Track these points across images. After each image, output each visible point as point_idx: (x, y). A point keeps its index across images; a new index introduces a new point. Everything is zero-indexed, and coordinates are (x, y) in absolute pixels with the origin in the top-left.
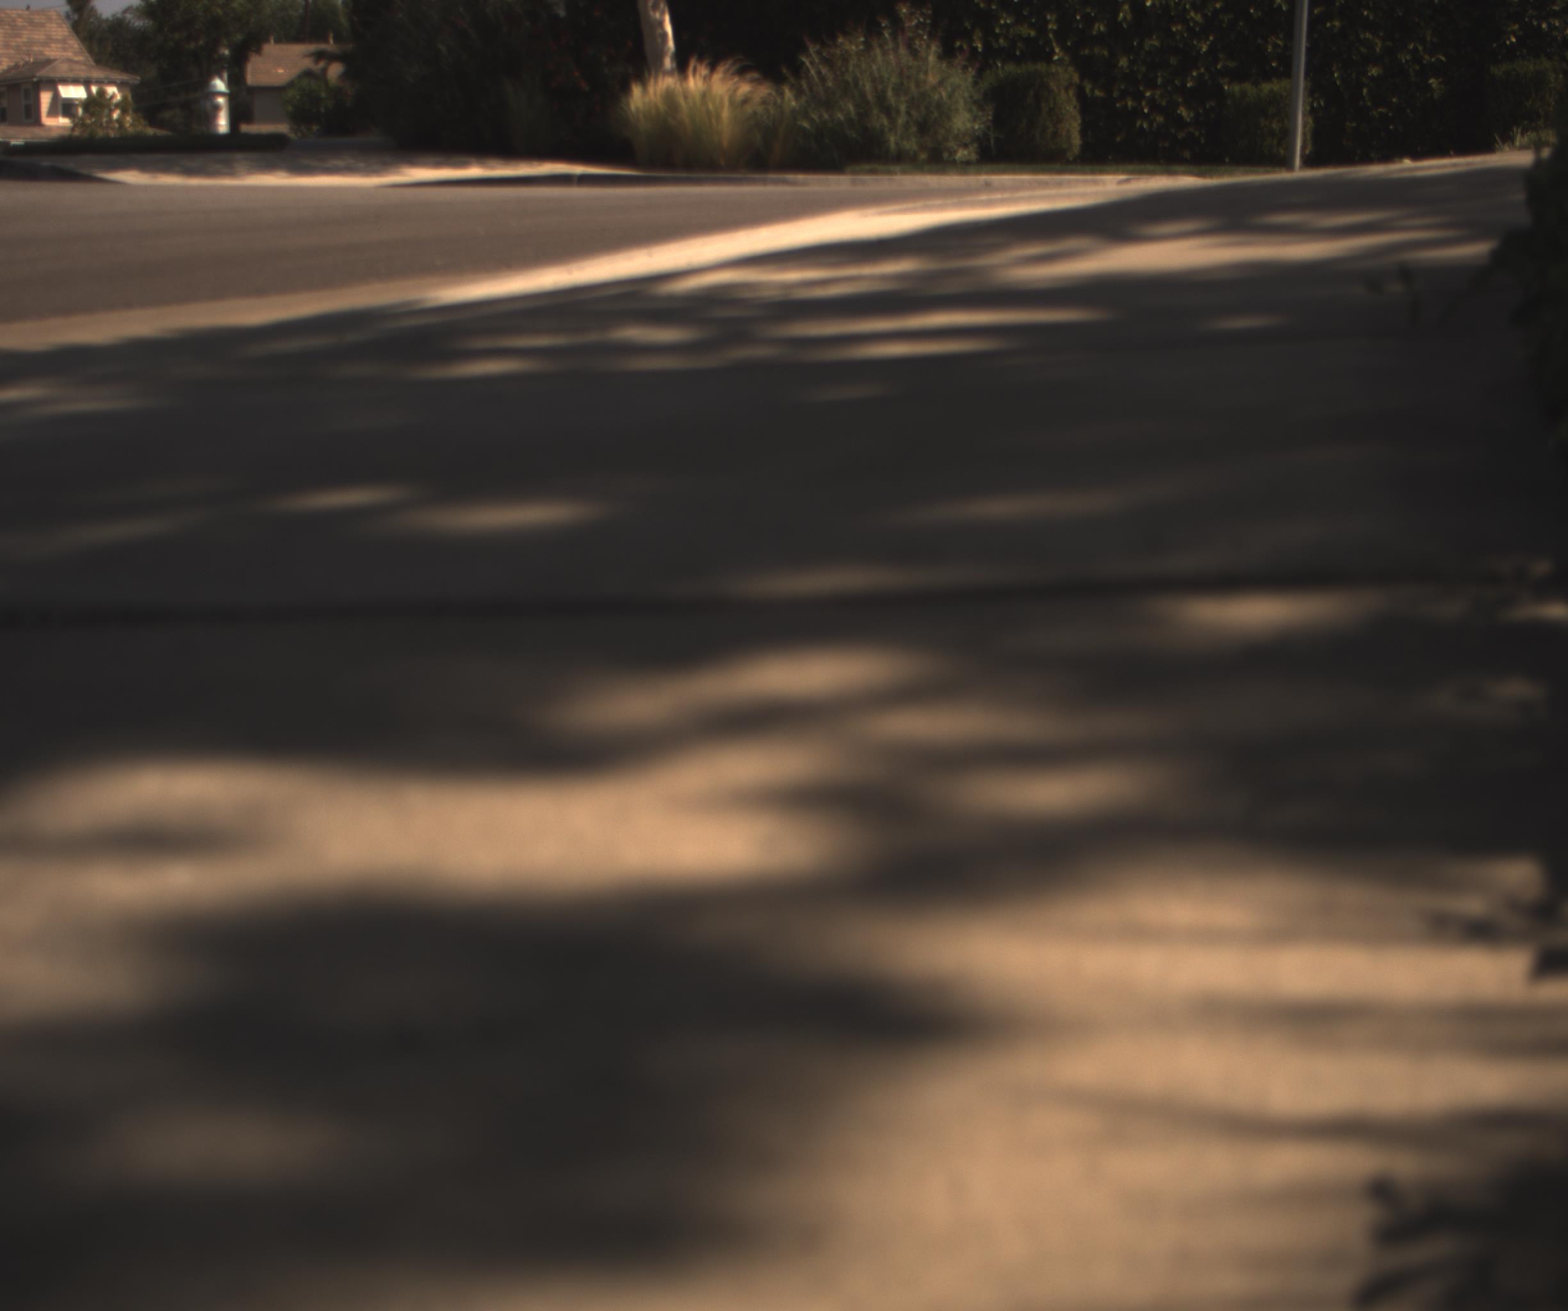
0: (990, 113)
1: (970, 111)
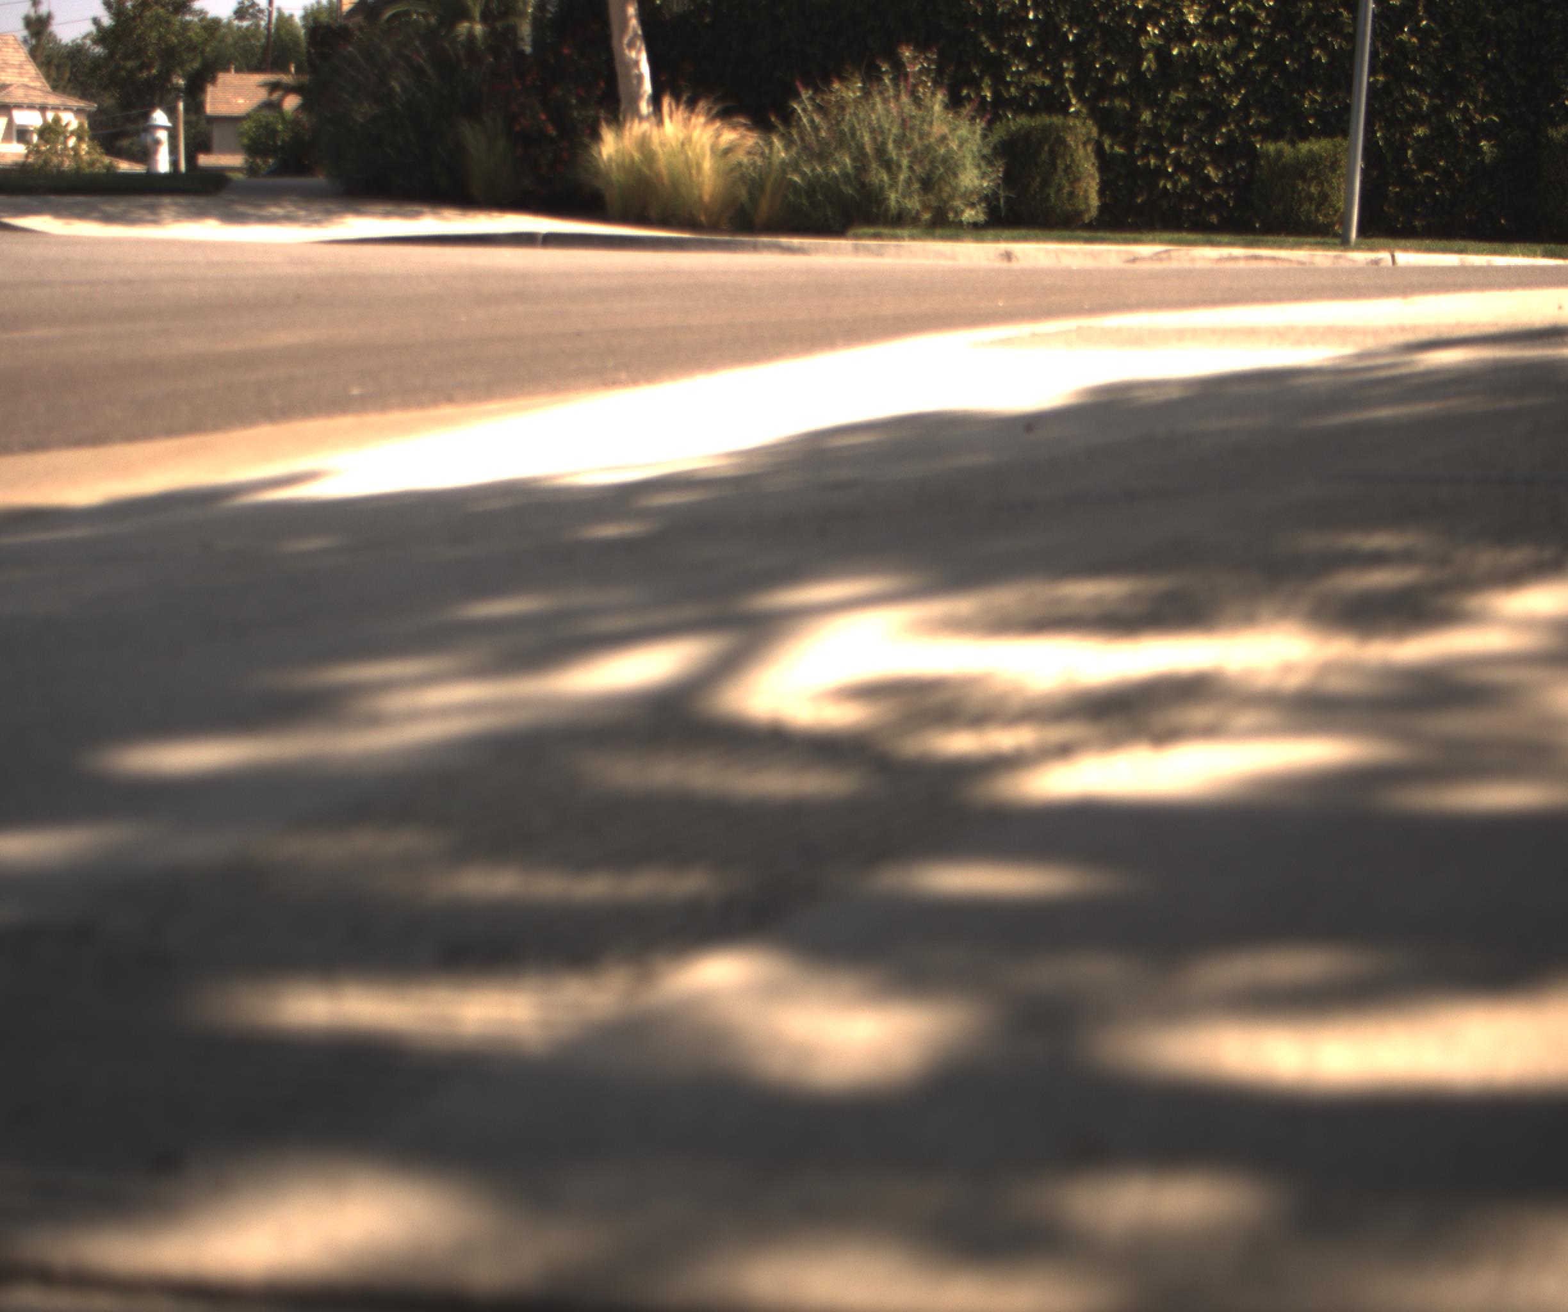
0: (1001, 169)
1: (978, 166)
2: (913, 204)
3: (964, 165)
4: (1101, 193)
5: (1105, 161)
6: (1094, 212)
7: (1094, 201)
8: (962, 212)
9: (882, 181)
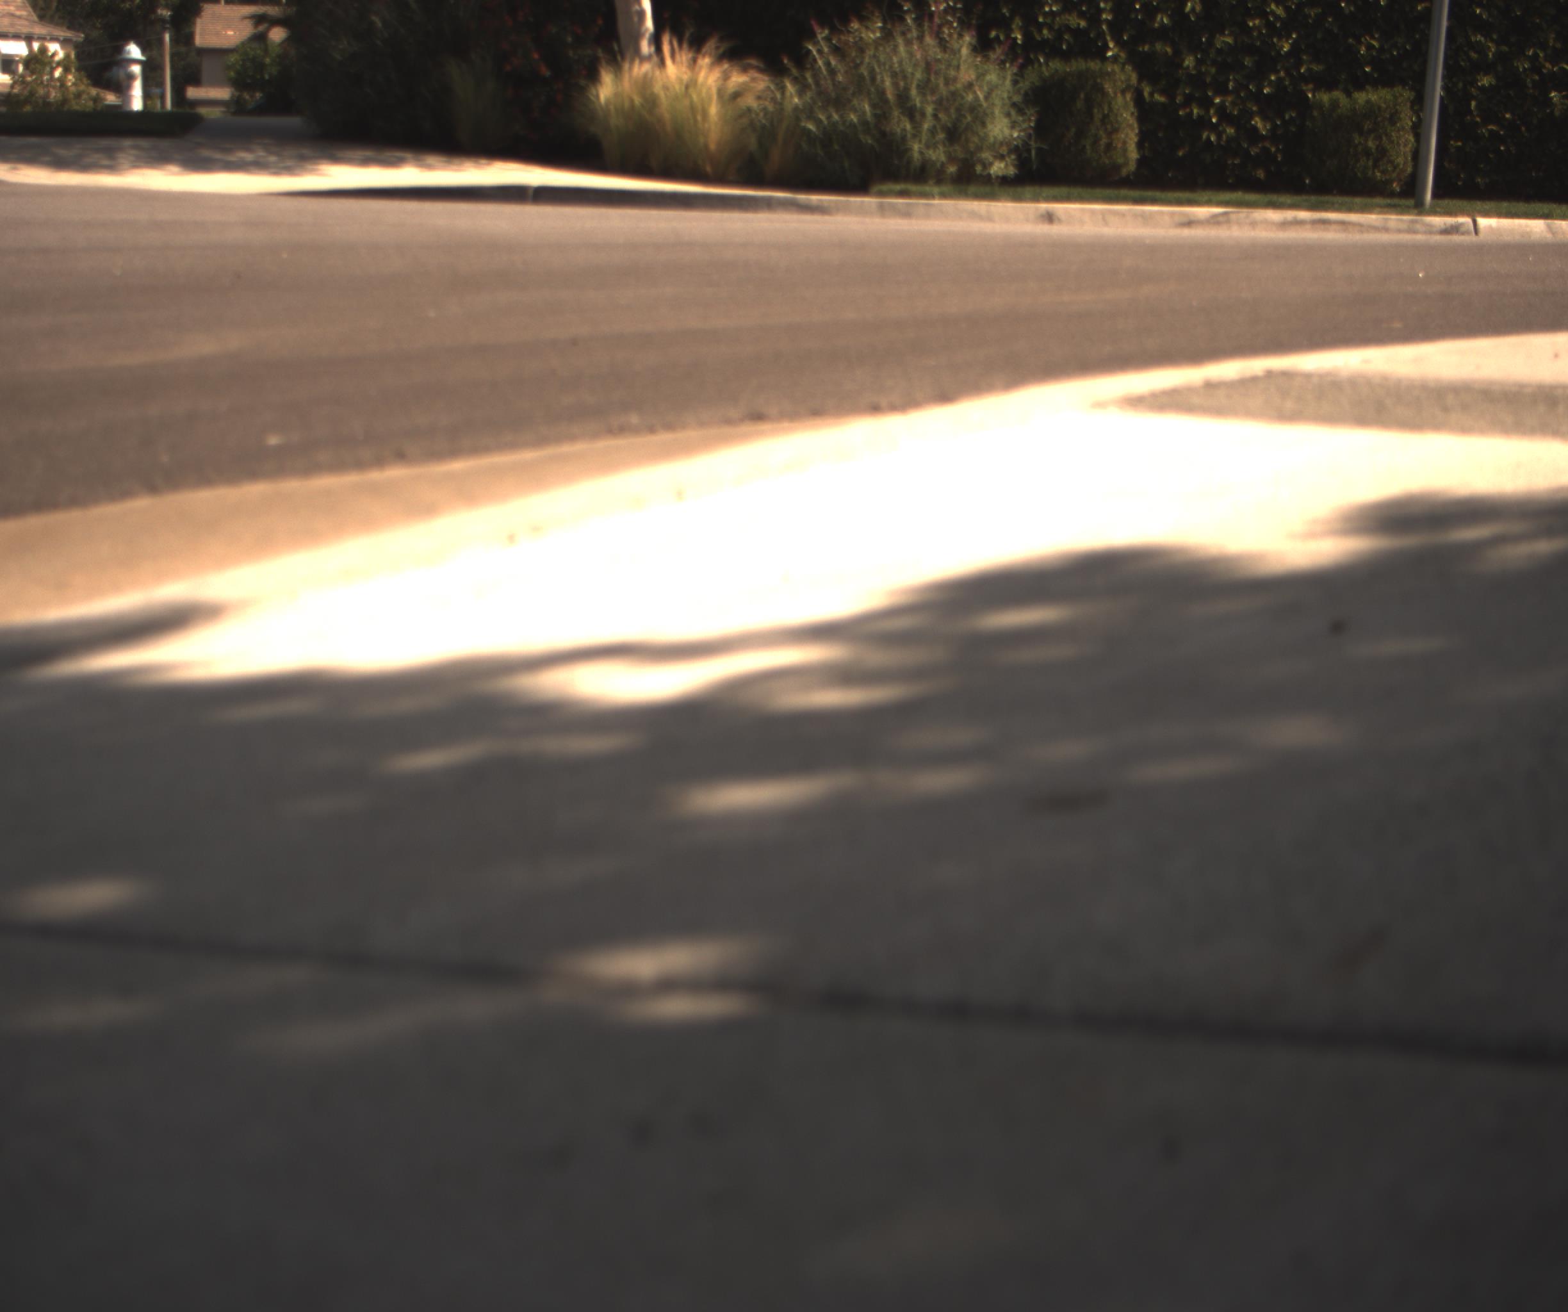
0: (1033, 118)
1: (1008, 115)
2: (938, 155)
3: (993, 113)
4: (1140, 145)
5: (1144, 111)
6: (1132, 167)
7: (1133, 154)
8: (991, 164)
9: (904, 130)
